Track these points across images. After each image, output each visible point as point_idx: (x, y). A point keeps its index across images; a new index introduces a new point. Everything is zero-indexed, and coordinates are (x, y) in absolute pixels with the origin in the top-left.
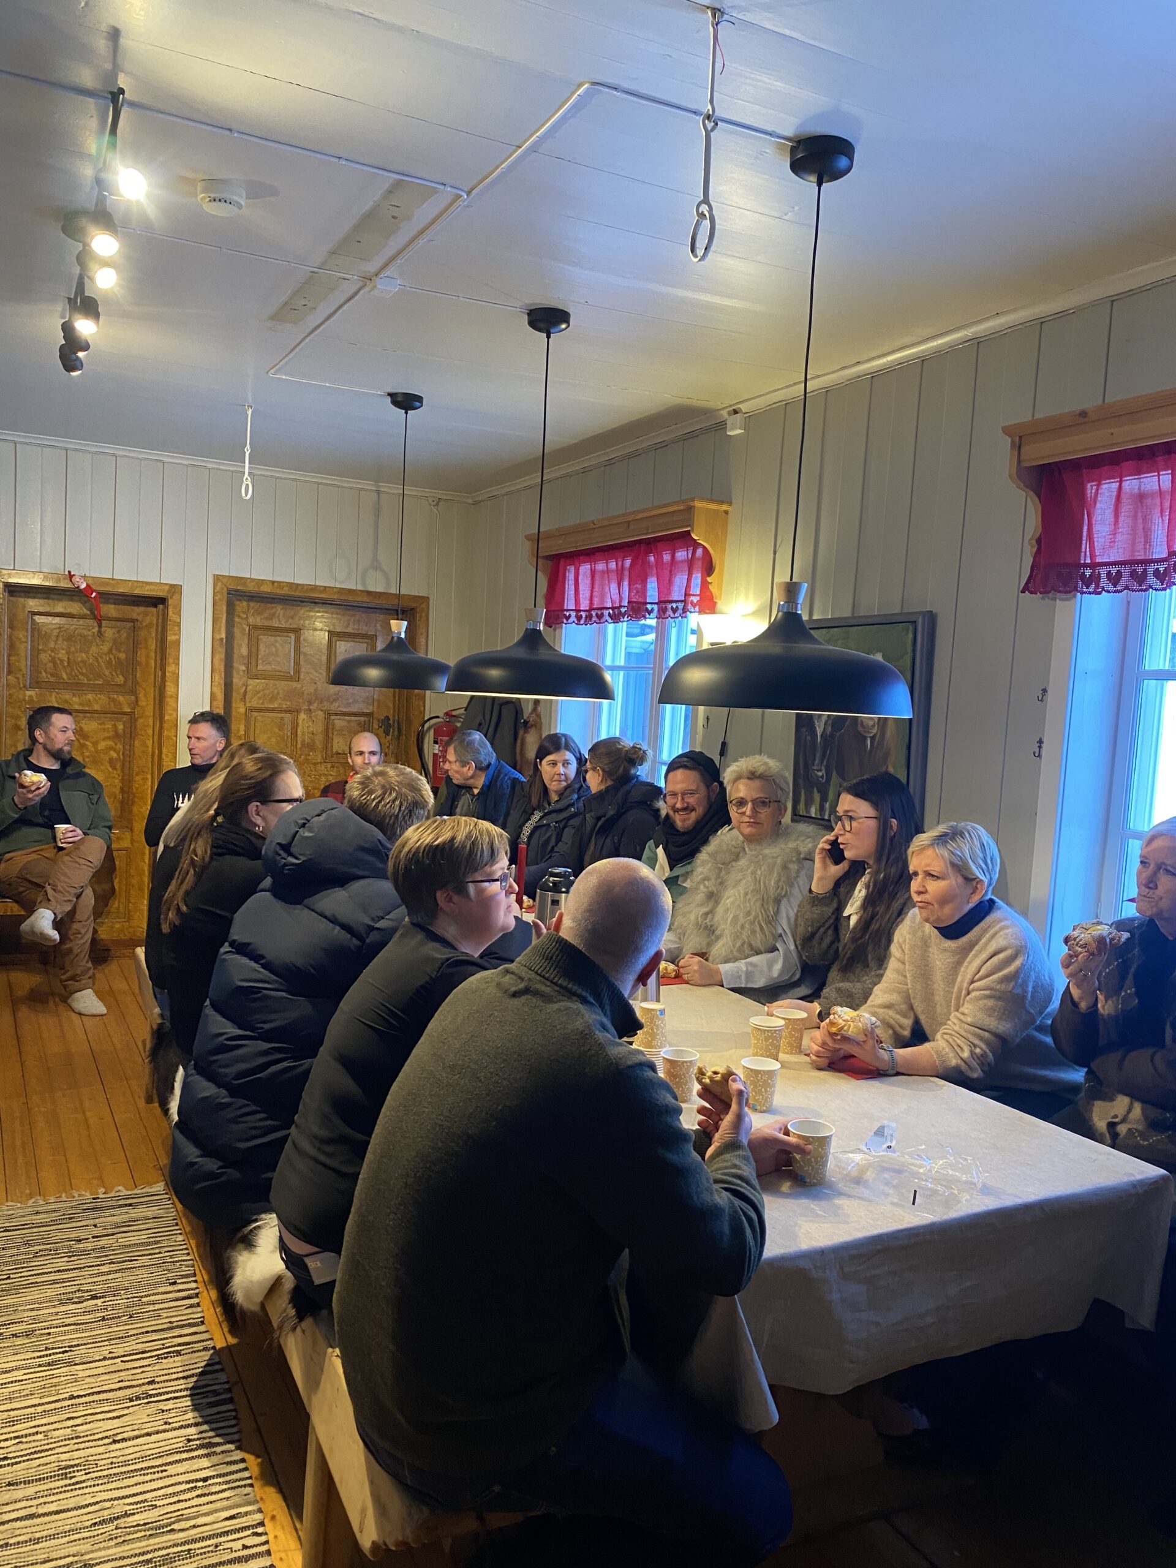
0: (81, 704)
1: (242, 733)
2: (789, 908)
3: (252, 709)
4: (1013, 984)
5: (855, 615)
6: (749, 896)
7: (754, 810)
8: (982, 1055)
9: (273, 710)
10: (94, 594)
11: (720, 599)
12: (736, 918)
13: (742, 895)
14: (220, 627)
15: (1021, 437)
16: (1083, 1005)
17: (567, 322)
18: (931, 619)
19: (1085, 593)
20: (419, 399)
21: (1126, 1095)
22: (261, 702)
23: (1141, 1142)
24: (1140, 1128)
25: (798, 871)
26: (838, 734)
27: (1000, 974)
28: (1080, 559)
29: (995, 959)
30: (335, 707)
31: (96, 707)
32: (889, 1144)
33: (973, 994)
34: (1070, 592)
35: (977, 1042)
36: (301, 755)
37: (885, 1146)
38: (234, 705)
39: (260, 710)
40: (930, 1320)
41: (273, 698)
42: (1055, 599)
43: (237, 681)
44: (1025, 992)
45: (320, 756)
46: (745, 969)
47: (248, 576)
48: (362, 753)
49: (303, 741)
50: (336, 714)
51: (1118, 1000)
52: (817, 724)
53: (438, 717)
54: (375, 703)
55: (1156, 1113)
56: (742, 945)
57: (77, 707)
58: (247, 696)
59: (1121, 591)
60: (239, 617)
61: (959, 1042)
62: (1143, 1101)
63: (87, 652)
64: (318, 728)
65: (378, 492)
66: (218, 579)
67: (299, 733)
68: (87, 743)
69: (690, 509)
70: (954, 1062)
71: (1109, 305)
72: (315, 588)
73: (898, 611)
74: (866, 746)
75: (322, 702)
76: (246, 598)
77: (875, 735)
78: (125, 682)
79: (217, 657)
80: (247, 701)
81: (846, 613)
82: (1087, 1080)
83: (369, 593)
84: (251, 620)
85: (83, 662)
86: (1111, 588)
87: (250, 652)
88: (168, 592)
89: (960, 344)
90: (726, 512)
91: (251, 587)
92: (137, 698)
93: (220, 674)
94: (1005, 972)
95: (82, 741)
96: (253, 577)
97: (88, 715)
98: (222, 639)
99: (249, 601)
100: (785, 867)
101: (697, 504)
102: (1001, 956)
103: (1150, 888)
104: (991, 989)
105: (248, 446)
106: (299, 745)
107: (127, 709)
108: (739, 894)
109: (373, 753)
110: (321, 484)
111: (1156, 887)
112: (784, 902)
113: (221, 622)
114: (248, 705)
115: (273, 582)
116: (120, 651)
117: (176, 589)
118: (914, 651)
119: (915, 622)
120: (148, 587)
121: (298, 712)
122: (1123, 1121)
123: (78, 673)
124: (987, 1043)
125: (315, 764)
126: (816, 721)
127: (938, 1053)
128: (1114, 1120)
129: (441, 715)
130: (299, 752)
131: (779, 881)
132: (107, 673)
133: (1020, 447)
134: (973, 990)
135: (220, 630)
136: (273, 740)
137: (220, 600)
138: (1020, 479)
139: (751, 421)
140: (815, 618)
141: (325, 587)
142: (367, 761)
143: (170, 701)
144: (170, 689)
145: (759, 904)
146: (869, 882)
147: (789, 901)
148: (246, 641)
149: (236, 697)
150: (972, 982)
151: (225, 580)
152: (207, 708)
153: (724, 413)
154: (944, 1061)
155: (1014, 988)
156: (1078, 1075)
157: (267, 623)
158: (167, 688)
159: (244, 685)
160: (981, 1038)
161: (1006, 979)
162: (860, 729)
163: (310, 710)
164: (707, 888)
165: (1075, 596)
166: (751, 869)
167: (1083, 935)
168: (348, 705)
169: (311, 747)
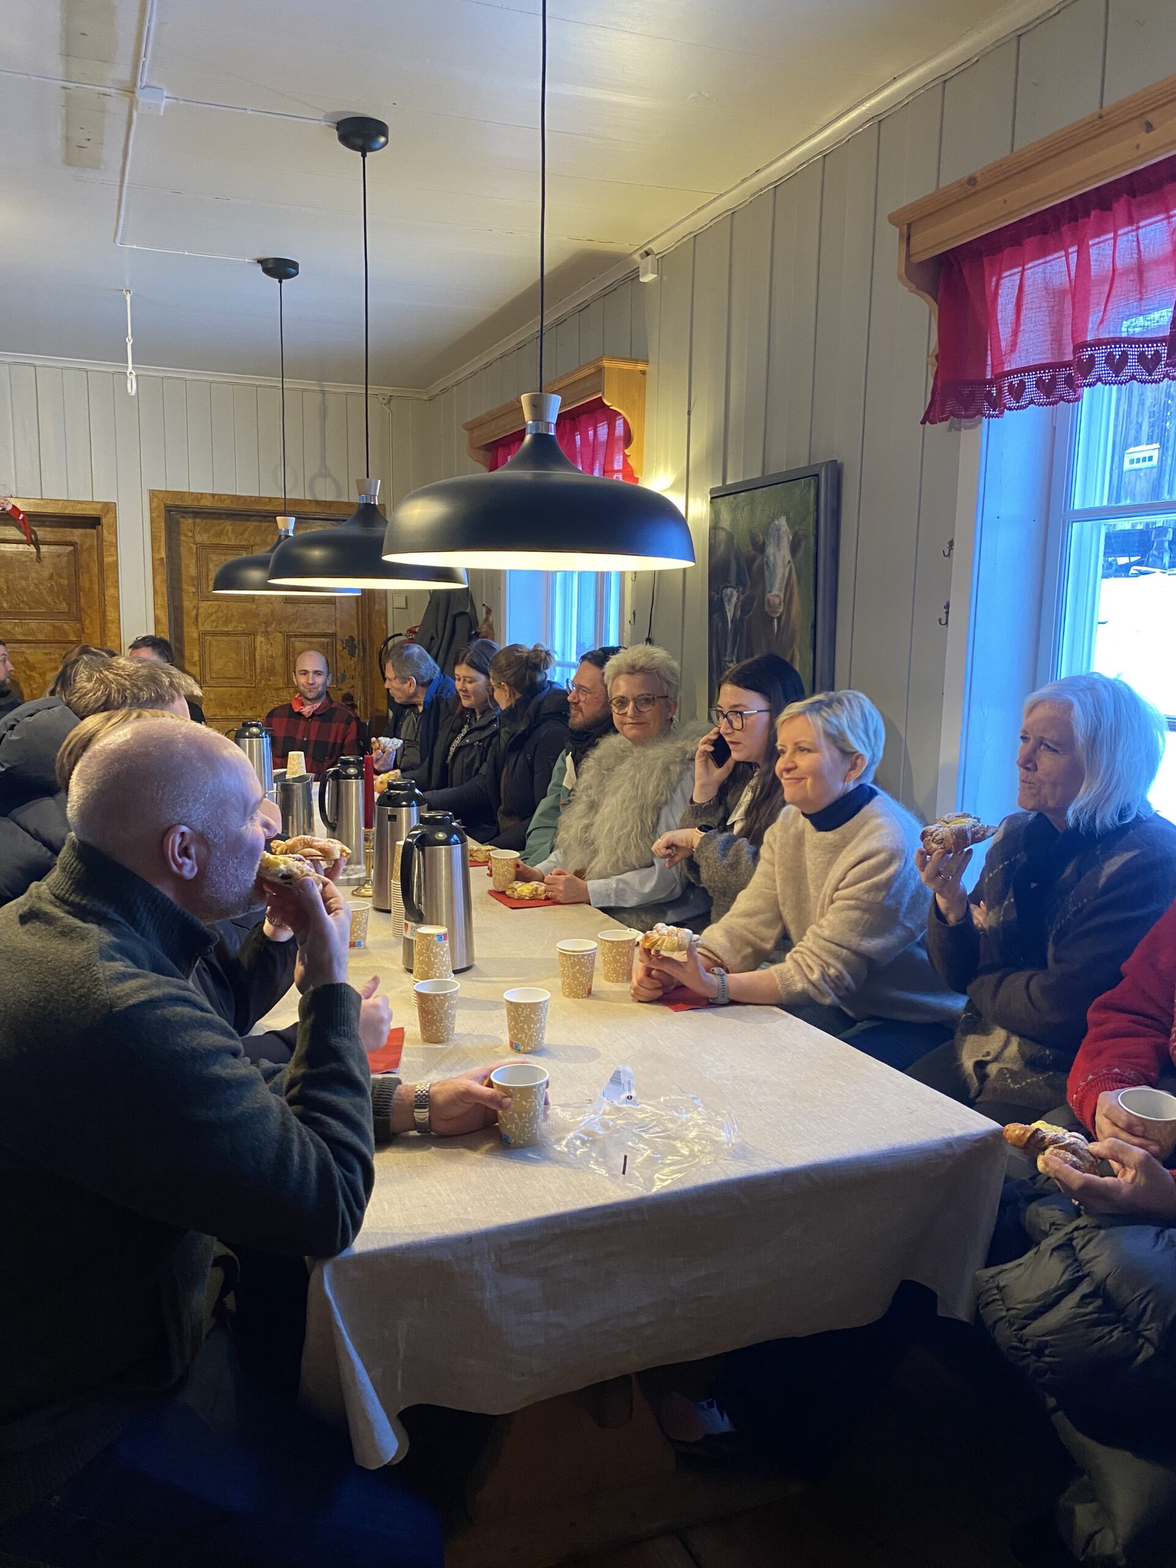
0: (25, 635)
1: (196, 658)
2: (670, 816)
3: (206, 633)
4: (883, 893)
5: (766, 474)
6: (626, 804)
7: (636, 708)
8: (837, 977)
9: (227, 634)
10: (21, 516)
11: (641, 474)
12: (611, 830)
13: (619, 803)
14: (159, 546)
15: (909, 225)
16: (952, 918)
17: (385, 135)
18: (836, 470)
19: (993, 416)
20: (295, 265)
21: (1004, 1027)
22: (215, 624)
23: (1012, 1085)
24: (1015, 1067)
25: (681, 773)
26: (747, 617)
27: (869, 882)
28: (985, 374)
29: (865, 865)
30: (293, 628)
31: (41, 637)
32: (628, 1094)
33: (838, 903)
34: (973, 416)
35: (831, 961)
36: (261, 680)
37: (624, 1096)
38: (185, 630)
39: (214, 634)
40: (643, 1319)
41: (228, 620)
42: (959, 430)
43: (187, 603)
44: (899, 903)
45: (281, 681)
46: (614, 886)
47: (186, 490)
48: (305, 673)
49: (262, 665)
50: (296, 636)
51: (1000, 911)
52: (727, 607)
53: (400, 635)
54: (338, 624)
55: (1033, 1049)
56: (617, 861)
57: (20, 638)
58: (199, 620)
59: (1026, 406)
60: (186, 535)
61: (809, 962)
62: (1021, 1036)
63: (26, 579)
64: (277, 651)
65: (323, 392)
66: (154, 494)
67: (257, 657)
68: (34, 674)
69: (600, 370)
70: (799, 986)
71: (1014, 43)
72: (259, 500)
73: (804, 464)
74: (773, 629)
75: (280, 624)
76: (191, 515)
77: (781, 615)
78: (69, 609)
79: (159, 578)
80: (200, 625)
81: (757, 474)
82: (967, 1009)
83: (318, 503)
84: (198, 539)
85: (23, 589)
86: (1014, 405)
87: (199, 573)
88: (101, 510)
89: (860, 127)
90: (644, 373)
91: (188, 502)
92: (83, 625)
93: (163, 597)
94: (875, 879)
95: (28, 672)
96: (191, 491)
97: (33, 645)
98: (162, 559)
99: (195, 517)
100: (666, 770)
101: (606, 363)
102: (872, 861)
103: (1028, 769)
104: (856, 899)
105: (130, 337)
106: (258, 670)
107: (72, 638)
108: (617, 802)
109: (317, 672)
110: (259, 386)
111: (1036, 770)
112: (665, 812)
113: (160, 542)
114: (201, 629)
115: (213, 495)
116: (61, 577)
117: (110, 508)
118: (817, 510)
119: (817, 475)
120: (79, 506)
121: (254, 634)
122: (996, 1059)
123: (18, 602)
124: (845, 963)
125: (277, 689)
126: (726, 604)
127: (783, 978)
128: (984, 1059)
129: (404, 632)
130: (259, 678)
131: (658, 785)
132: (49, 600)
133: (909, 239)
134: (838, 899)
135: (159, 550)
136: (231, 665)
137: (158, 517)
138: (909, 278)
139: (663, 263)
140: (728, 483)
141: (270, 498)
142: (311, 682)
143: (112, 627)
144: (111, 614)
145: (637, 811)
146: (757, 785)
147: (671, 809)
148: (194, 561)
149: (187, 621)
150: (837, 889)
151: (161, 496)
152: (152, 633)
153: (636, 257)
154: (789, 986)
155: (884, 898)
156: (958, 1003)
157: (215, 541)
158: (108, 613)
159: (194, 607)
160: (837, 957)
161: (877, 887)
162: (767, 609)
163: (268, 632)
164: (590, 796)
165: (980, 422)
166: (631, 773)
167: (941, 829)
168: (307, 626)
169: (271, 671)
